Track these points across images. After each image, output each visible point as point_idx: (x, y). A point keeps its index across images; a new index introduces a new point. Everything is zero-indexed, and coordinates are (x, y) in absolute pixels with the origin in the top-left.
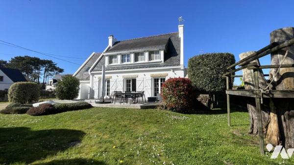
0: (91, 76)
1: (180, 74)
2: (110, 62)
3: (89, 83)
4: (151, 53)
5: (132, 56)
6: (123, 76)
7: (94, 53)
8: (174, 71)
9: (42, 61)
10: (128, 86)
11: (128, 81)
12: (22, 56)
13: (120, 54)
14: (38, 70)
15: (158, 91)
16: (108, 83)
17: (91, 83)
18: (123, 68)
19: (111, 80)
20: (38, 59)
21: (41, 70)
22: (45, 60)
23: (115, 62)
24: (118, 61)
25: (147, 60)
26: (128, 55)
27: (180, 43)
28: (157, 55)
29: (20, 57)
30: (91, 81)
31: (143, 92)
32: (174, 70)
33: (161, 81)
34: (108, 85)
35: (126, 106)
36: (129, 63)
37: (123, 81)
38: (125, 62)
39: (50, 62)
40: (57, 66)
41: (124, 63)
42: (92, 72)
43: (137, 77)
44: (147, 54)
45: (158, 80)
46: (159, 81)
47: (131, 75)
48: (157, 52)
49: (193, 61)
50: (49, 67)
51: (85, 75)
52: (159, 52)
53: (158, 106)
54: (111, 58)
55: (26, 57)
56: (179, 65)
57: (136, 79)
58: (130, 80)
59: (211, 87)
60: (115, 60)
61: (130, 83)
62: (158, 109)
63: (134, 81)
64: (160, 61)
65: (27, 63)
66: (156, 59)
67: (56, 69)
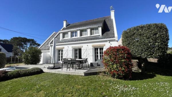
0: (50, 47)
1: (115, 44)
2: (64, 37)
3: (49, 52)
4: (92, 29)
5: (79, 32)
6: (72, 47)
7: (54, 32)
8: (109, 43)
9: (28, 39)
10: (76, 54)
11: (76, 50)
12: (17, 37)
13: (70, 31)
14: (26, 45)
15: (98, 57)
16: (62, 52)
17: (50, 52)
18: (72, 41)
19: (64, 50)
20: (26, 39)
21: (28, 45)
22: (30, 39)
23: (67, 37)
24: (68, 37)
25: (89, 35)
26: (76, 32)
27: (113, 22)
28: (97, 31)
29: (16, 38)
30: (50, 51)
31: (87, 59)
32: (110, 41)
33: (100, 50)
34: (62, 53)
35: (71, 73)
36: (76, 37)
37: (72, 50)
38: (74, 36)
39: (33, 40)
40: (37, 42)
41: (73, 38)
42: (51, 45)
43: (82, 47)
44: (89, 30)
45: (97, 49)
46: (99, 50)
47: (77, 46)
48: (97, 29)
49: (127, 33)
50: (32, 43)
51: (47, 46)
52: (98, 28)
53: (100, 72)
54: (64, 34)
55: (19, 37)
56: (114, 37)
57: (81, 49)
58: (77, 50)
59: (147, 54)
60: (67, 36)
61: (77, 51)
62: (101, 76)
63: (80, 50)
64: (99, 35)
65: (19, 41)
66: (96, 34)
67: (36, 44)
